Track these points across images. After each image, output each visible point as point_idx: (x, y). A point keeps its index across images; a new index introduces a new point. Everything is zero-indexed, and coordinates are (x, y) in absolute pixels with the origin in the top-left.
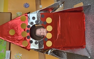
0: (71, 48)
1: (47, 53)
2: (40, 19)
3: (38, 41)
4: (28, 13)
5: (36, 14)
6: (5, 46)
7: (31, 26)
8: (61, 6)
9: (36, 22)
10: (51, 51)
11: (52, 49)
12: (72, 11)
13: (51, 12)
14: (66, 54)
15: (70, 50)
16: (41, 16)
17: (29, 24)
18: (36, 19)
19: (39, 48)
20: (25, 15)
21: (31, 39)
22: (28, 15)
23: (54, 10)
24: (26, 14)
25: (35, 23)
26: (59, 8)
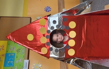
0: (97, 58)
1: (69, 62)
2: (62, 23)
3: (58, 49)
4: (48, 16)
5: (58, 17)
6: (24, 55)
7: (51, 31)
8: (88, 7)
9: (57, 26)
10: (73, 60)
11: (74, 58)
12: (102, 13)
13: (75, 15)
14: (91, 65)
15: (96, 61)
16: (63, 20)
17: (49, 29)
18: (57, 23)
19: (59, 57)
20: (45, 18)
21: (51, 46)
22: (48, 18)
23: (78, 12)
24: (46, 16)
25: (55, 28)
26: (85, 9)
